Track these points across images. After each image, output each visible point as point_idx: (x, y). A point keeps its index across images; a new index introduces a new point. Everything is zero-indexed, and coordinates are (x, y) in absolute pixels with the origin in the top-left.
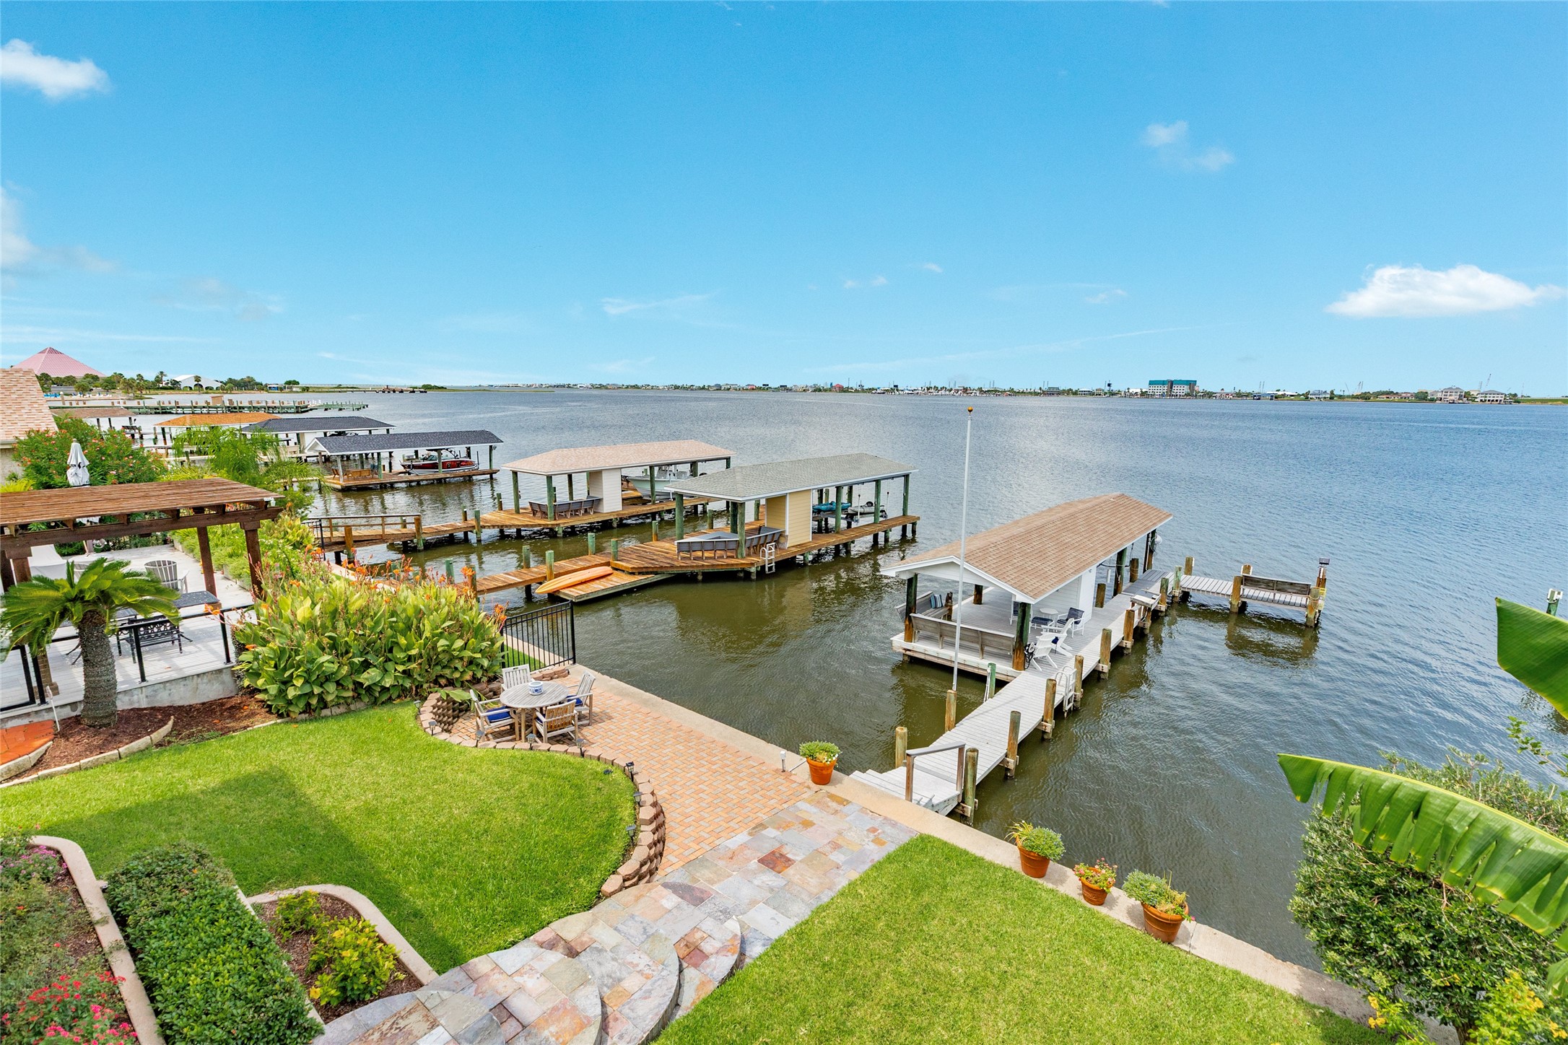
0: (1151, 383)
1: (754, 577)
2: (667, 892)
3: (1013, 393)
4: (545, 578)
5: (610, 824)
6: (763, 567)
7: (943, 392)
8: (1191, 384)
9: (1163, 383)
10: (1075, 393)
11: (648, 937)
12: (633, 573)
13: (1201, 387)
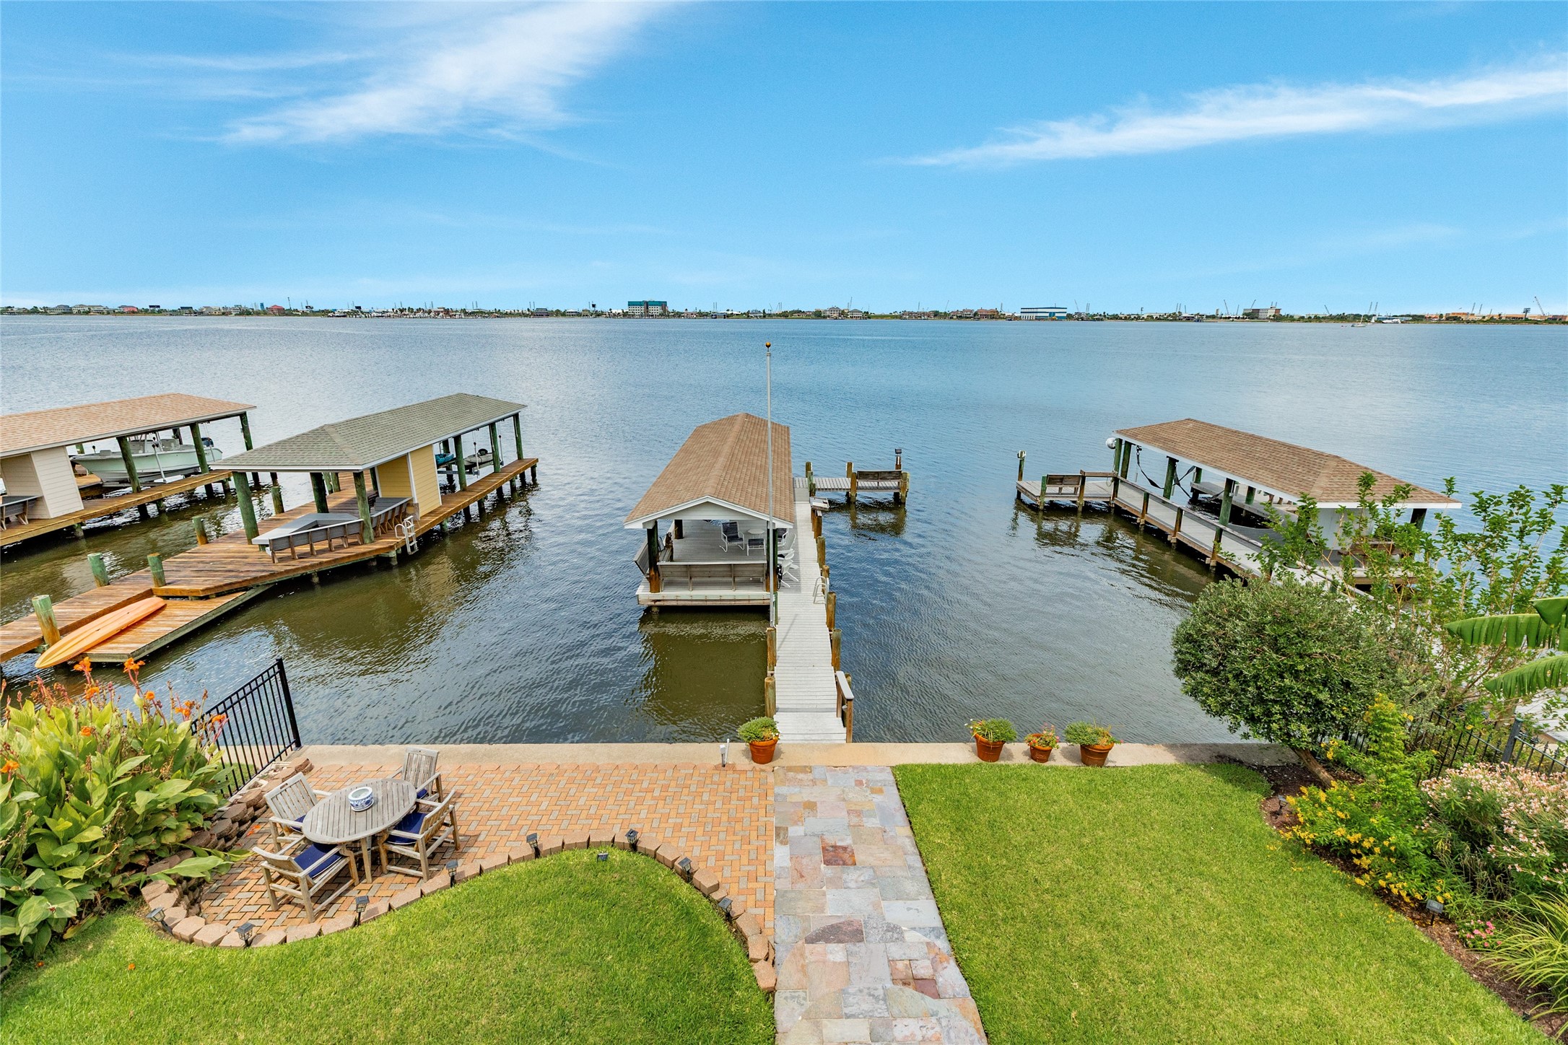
0: (631, 304)
1: (395, 563)
2: (820, 947)
3: (500, 315)
4: (42, 640)
5: (687, 914)
6: (404, 548)
7: (420, 314)
8: (663, 305)
9: (639, 304)
10: (564, 314)
11: (884, 1000)
12: (207, 598)
13: (670, 309)
